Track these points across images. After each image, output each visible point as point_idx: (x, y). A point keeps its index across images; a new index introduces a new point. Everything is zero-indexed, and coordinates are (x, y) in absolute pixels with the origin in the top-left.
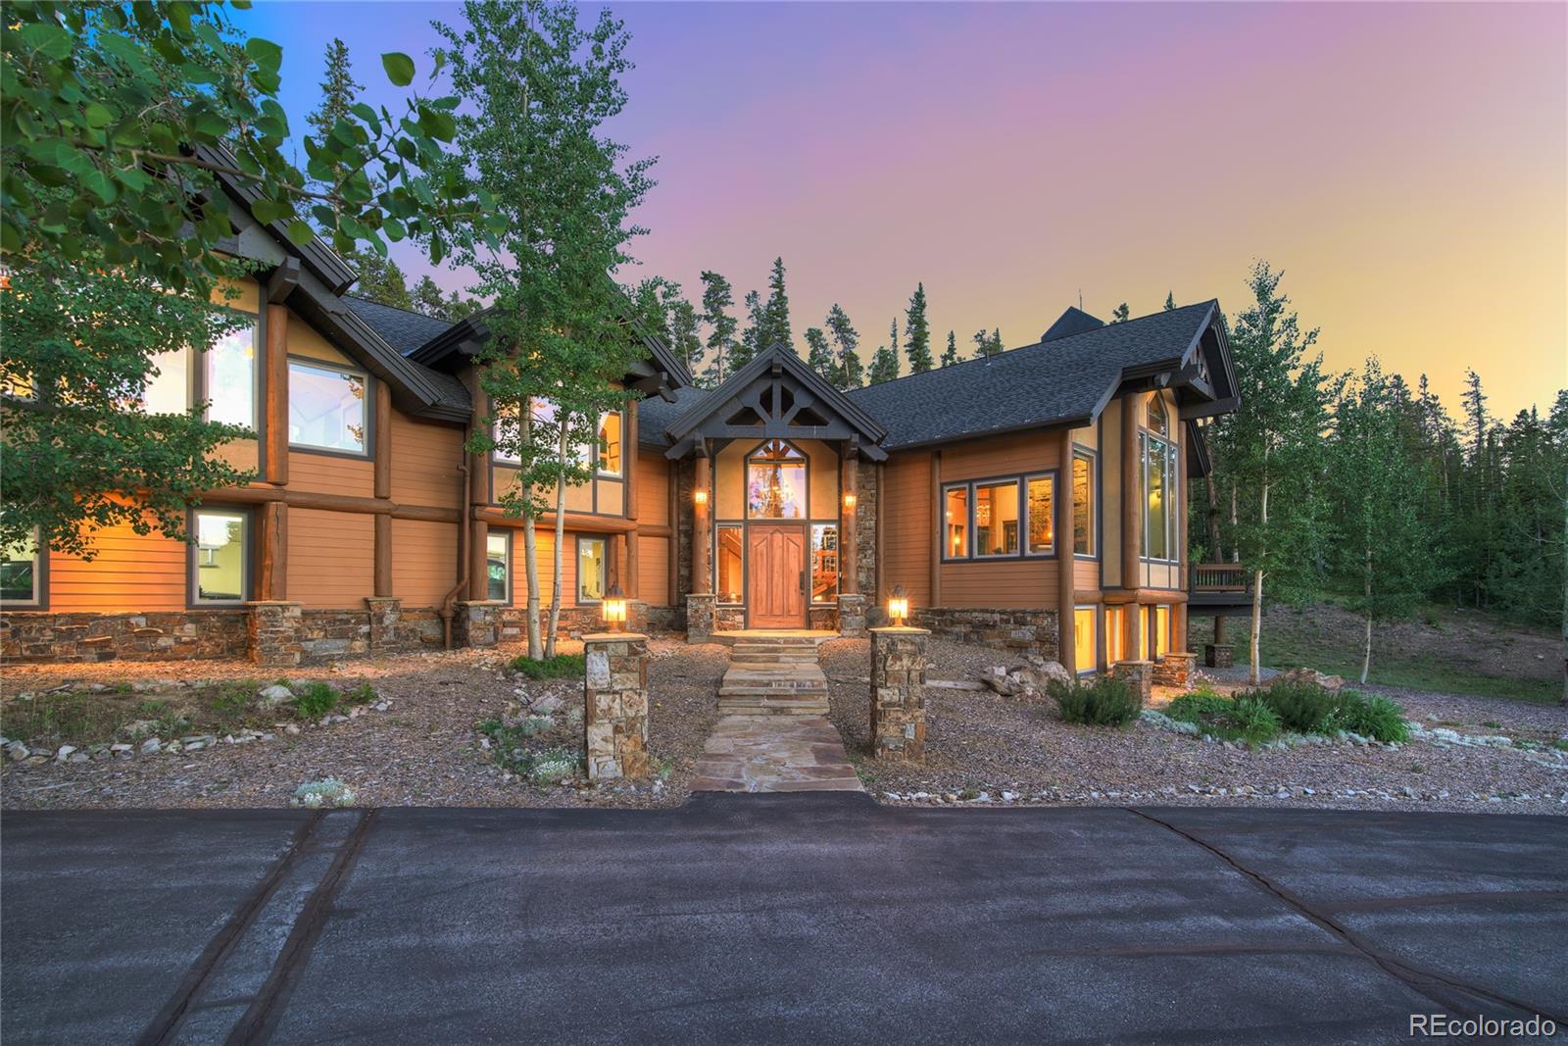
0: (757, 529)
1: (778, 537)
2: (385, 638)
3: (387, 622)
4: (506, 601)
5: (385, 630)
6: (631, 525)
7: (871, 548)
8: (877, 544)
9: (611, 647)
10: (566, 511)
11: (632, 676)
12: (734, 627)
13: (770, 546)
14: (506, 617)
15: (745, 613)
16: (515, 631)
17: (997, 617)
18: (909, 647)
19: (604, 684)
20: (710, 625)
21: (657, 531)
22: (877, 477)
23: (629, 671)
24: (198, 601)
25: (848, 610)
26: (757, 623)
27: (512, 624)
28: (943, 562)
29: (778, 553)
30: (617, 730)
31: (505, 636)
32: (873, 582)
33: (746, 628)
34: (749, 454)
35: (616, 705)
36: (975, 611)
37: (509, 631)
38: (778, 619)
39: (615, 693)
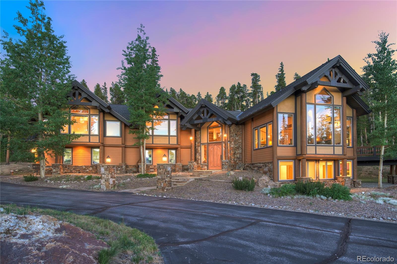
0: (210, 145)
1: (215, 146)
2: (123, 171)
3: (123, 168)
4: (151, 164)
5: (123, 169)
6: (179, 146)
7: (240, 148)
8: (242, 146)
9: (104, 166)
12: (204, 169)
13: (214, 149)
14: (151, 167)
15: (208, 166)
17: (262, 165)
19: (103, 173)
21: (189, 147)
22: (242, 128)
23: (107, 171)
24: (93, 164)
25: (224, 164)
26: (211, 168)
27: (152, 169)
28: (254, 150)
29: (215, 150)
30: (105, 181)
31: (151, 171)
32: (241, 157)
33: (207, 170)
34: (208, 126)
35: (105, 176)
36: (258, 163)
37: (151, 170)
38: (216, 167)
39: (105, 174)
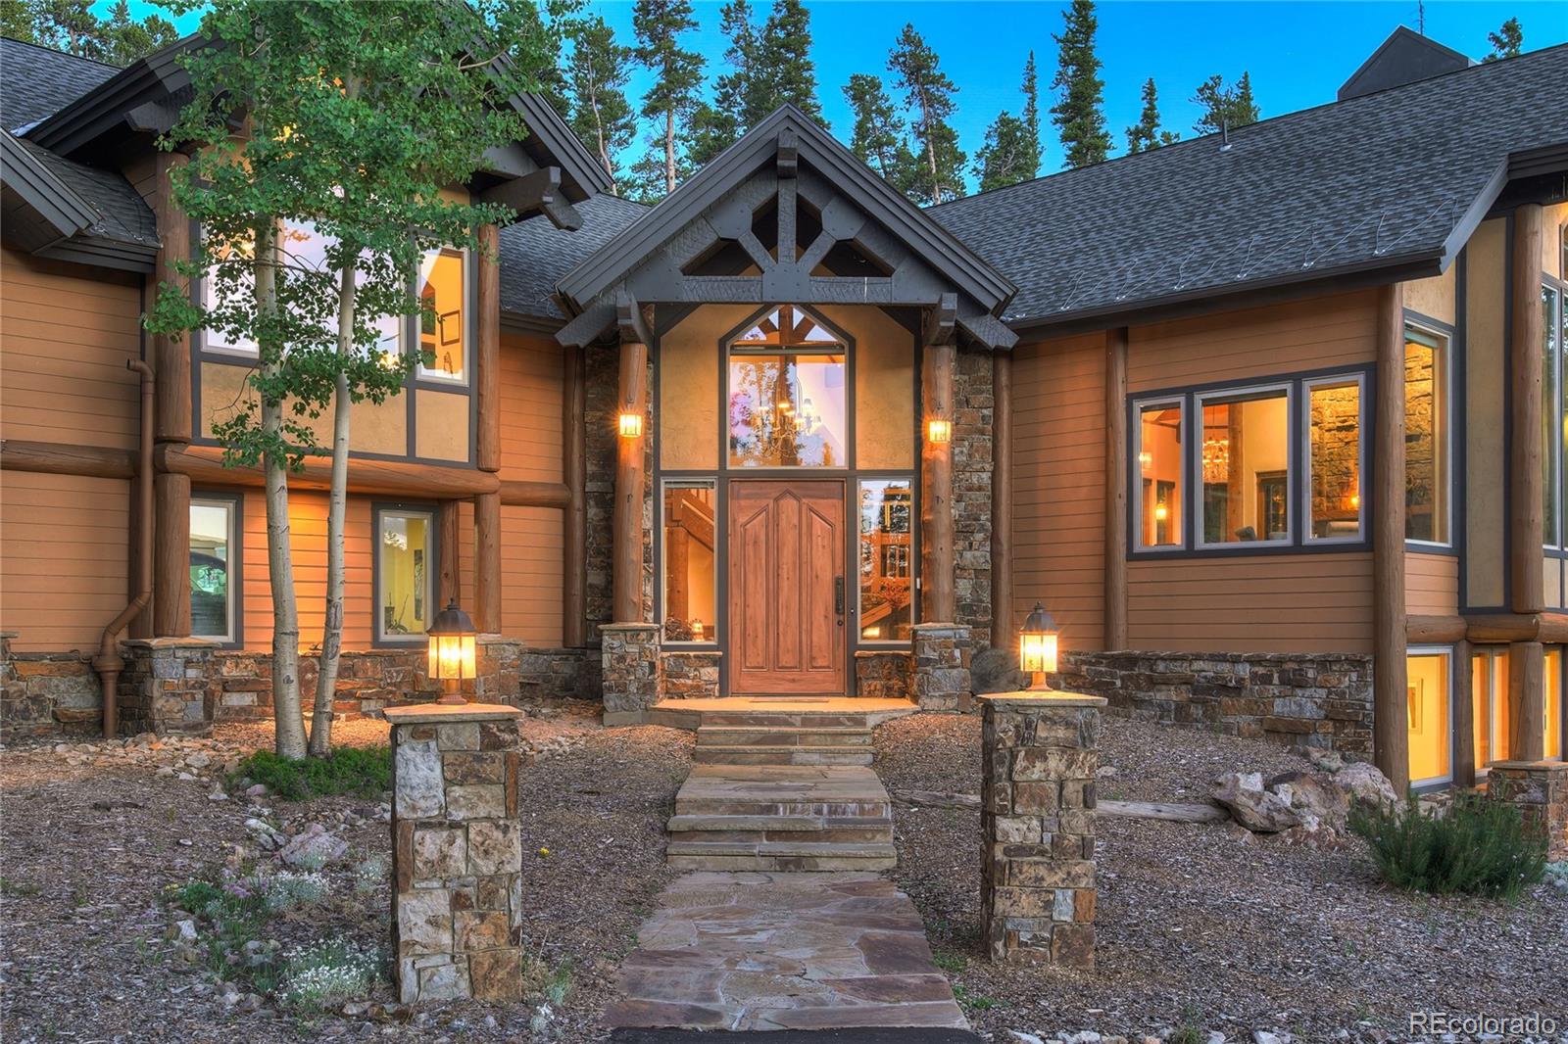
0: (746, 489)
1: (789, 505)
4: (230, 638)
6: (487, 482)
7: (982, 528)
8: (994, 519)
9: (445, 731)
10: (352, 454)
11: (486, 791)
12: (700, 692)
13: (774, 523)
14: (228, 671)
15: (721, 663)
16: (248, 699)
17: (1244, 670)
18: (1061, 733)
19: (430, 807)
20: (648, 688)
21: (539, 494)
22: (995, 382)
23: (483, 781)
25: (934, 655)
26: (747, 683)
27: (241, 686)
28: (1132, 556)
29: (790, 539)
30: (458, 902)
31: (227, 710)
32: (986, 597)
33: (723, 693)
34: (730, 335)
35: (457, 852)
36: (1198, 657)
37: (234, 700)
38: (795, 675)
39: (454, 825)
